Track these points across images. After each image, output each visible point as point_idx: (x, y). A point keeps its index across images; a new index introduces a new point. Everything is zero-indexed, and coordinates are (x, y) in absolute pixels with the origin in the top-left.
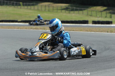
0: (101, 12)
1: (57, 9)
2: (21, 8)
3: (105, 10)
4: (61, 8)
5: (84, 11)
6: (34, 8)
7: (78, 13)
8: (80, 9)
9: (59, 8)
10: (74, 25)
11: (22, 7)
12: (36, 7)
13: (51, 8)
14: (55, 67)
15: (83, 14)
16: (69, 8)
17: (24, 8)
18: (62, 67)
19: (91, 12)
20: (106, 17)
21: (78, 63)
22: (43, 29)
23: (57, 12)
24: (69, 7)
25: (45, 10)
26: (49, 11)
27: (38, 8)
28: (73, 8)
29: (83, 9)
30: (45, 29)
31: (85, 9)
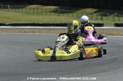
0: (92, 14)
1: (46, 12)
2: (8, 11)
3: (95, 12)
4: (50, 11)
5: (74, 14)
6: (22, 11)
7: (68, 16)
8: (70, 11)
9: (48, 11)
10: (64, 27)
11: (10, 10)
12: (24, 10)
13: (40, 11)
14: (46, 71)
15: (73, 16)
16: (58, 11)
17: (12, 11)
18: (53, 71)
19: (82, 14)
20: (97, 19)
21: (70, 67)
22: (32, 32)
23: (46, 14)
24: (58, 9)
25: (34, 12)
26: (37, 13)
27: (26, 11)
28: (62, 10)
29: (73, 11)
30: (34, 32)
31: (75, 11)
